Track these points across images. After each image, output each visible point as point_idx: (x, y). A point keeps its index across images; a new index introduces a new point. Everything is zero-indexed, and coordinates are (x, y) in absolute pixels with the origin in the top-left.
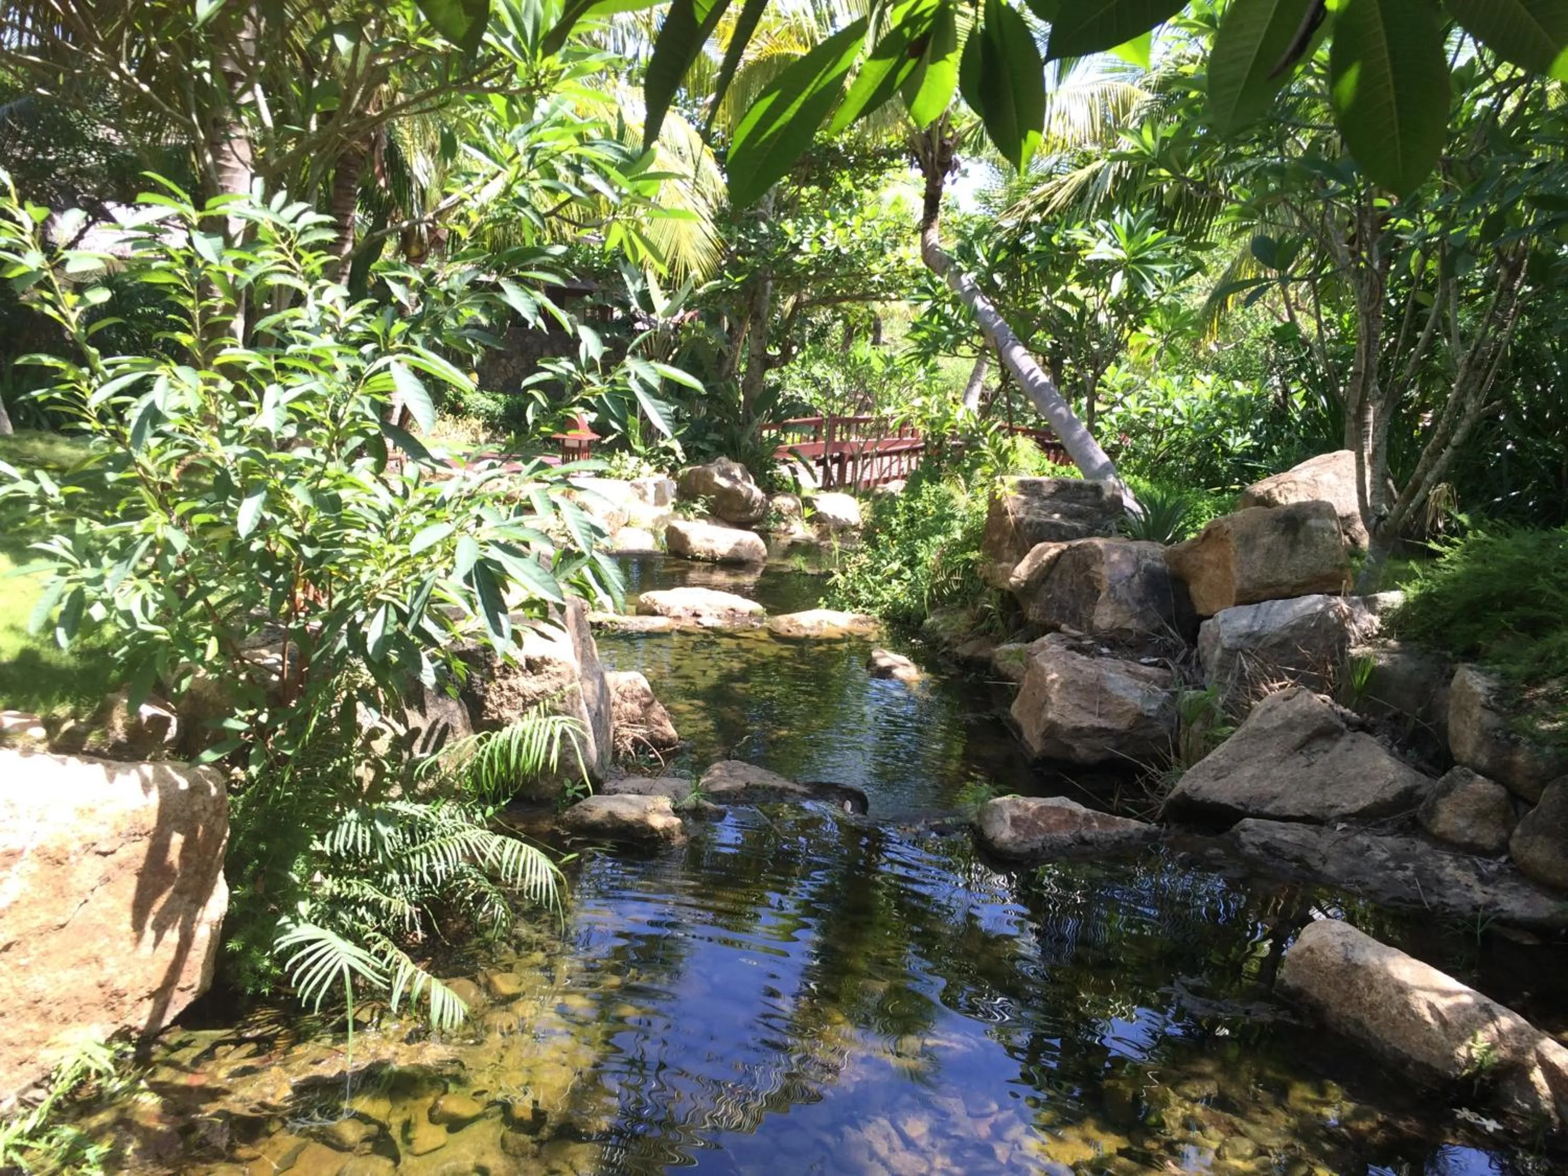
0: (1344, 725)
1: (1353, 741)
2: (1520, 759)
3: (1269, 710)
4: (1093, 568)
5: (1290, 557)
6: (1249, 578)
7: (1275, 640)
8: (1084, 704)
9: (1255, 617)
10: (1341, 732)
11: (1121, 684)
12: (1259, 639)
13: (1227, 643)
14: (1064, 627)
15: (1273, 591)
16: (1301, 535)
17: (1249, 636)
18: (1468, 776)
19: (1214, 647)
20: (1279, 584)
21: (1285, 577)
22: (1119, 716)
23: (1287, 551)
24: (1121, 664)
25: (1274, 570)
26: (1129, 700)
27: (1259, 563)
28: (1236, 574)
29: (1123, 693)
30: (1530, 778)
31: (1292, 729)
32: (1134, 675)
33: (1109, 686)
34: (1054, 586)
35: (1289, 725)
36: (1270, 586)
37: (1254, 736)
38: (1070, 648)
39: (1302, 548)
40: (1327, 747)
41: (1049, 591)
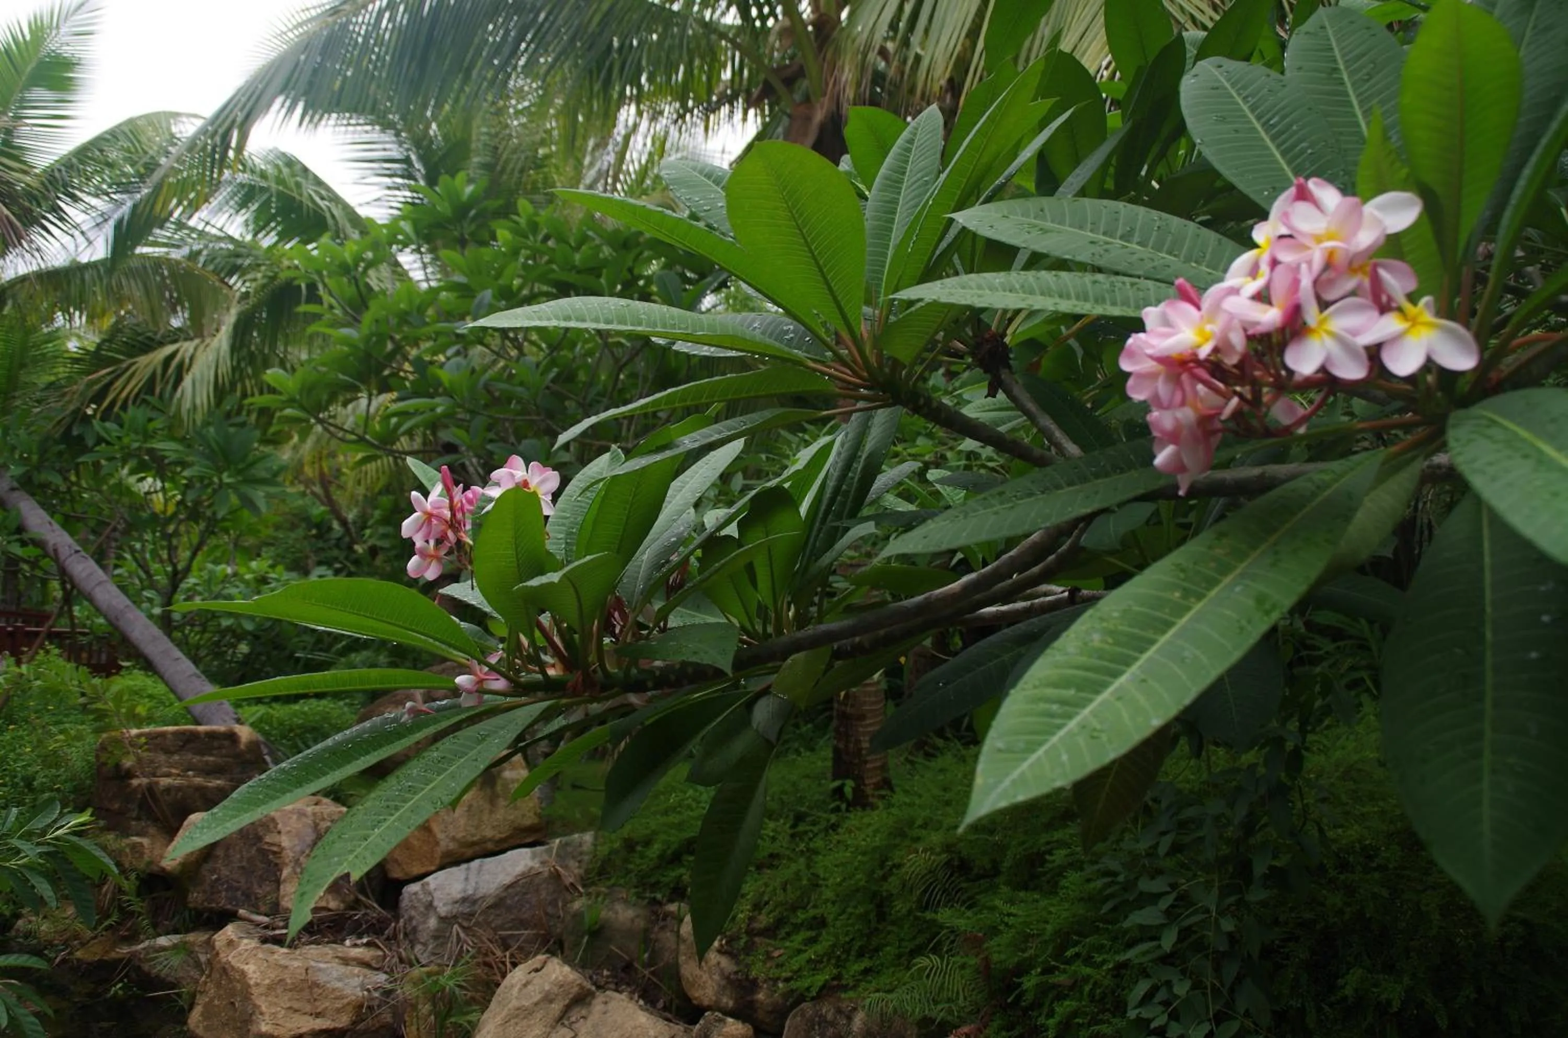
0: (593, 988)
1: (606, 1003)
2: (761, 996)
3: (525, 985)
4: (268, 839)
5: (491, 812)
6: (453, 839)
7: (490, 901)
8: (296, 1005)
9: (467, 879)
10: (591, 995)
11: (335, 974)
12: (474, 902)
13: (443, 910)
14: (242, 912)
15: (477, 848)
16: (499, 788)
17: (464, 900)
18: (720, 1021)
19: (426, 916)
20: (484, 841)
21: (489, 833)
22: (338, 1011)
23: (487, 806)
24: (328, 950)
25: (477, 827)
26: (348, 991)
27: (462, 822)
28: (440, 836)
29: (339, 985)
30: (771, 1012)
31: (551, 1001)
32: (346, 961)
33: (322, 978)
34: (219, 865)
35: (548, 999)
36: (473, 844)
37: (517, 1016)
38: (264, 941)
39: (502, 802)
40: (584, 1012)
41: (213, 871)
